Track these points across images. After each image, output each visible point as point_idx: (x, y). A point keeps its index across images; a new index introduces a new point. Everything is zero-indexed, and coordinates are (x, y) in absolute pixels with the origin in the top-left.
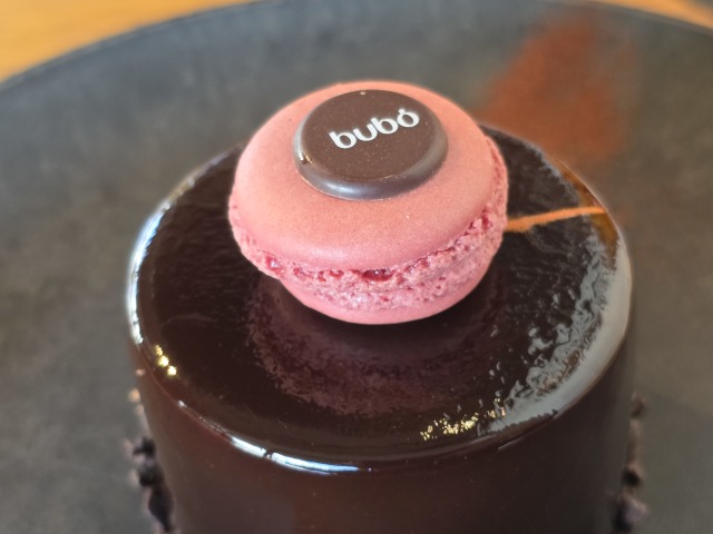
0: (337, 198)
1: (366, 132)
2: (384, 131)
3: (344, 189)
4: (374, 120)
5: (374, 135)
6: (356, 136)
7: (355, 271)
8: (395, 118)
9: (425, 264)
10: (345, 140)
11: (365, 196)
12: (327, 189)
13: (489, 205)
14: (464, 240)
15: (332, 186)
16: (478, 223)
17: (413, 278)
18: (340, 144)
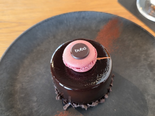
0: (75, 59)
1: (79, 50)
2: (81, 50)
3: (76, 58)
4: (81, 48)
5: (80, 50)
6: (78, 50)
7: (76, 68)
8: (83, 48)
9: (85, 68)
10: (77, 51)
11: (78, 59)
12: (73, 57)
13: (94, 60)
14: (90, 65)
15: (74, 57)
16: (92, 63)
17: (83, 69)
18: (76, 51)
